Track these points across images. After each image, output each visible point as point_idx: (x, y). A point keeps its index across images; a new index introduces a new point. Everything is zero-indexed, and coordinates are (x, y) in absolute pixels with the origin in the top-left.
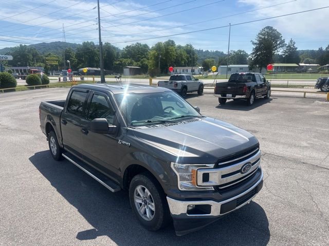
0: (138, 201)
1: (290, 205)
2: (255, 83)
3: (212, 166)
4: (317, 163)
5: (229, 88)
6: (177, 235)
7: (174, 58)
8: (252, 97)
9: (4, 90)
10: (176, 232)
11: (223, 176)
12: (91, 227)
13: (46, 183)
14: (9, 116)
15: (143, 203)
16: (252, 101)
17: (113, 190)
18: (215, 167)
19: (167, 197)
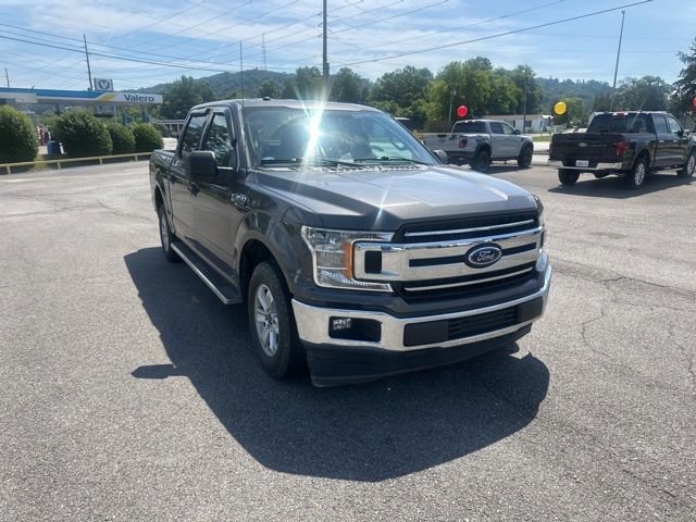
0: (260, 319)
5: (582, 145)
6: (314, 384)
10: (313, 377)
11: (414, 263)
12: (168, 361)
15: (267, 323)
16: (639, 178)
17: (225, 301)
18: (394, 241)
19: (293, 300)
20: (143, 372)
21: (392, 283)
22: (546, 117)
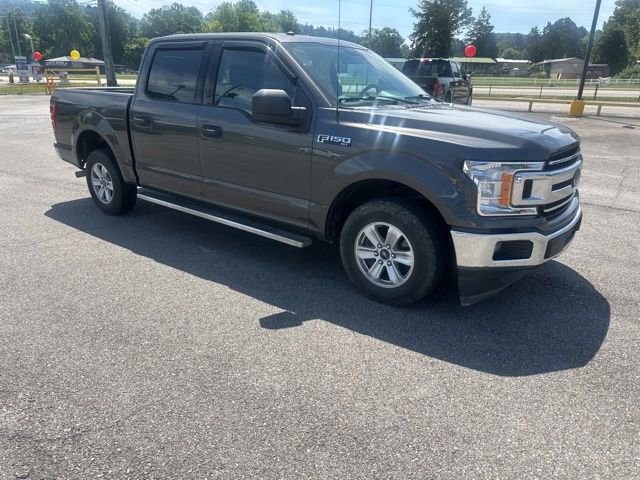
0: (362, 254)
2: (451, 79)
3: (540, 165)
4: (607, 202)
6: (463, 304)
11: (555, 187)
12: (277, 310)
15: (378, 258)
18: (544, 169)
19: (452, 232)
21: (537, 206)
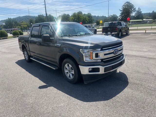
0: (66, 71)
1: (138, 72)
2: (121, 26)
3: (100, 49)
4: (152, 57)
5: (109, 29)
6: (85, 83)
7: (82, 20)
8: (120, 33)
9: (2, 38)
10: (84, 82)
11: (105, 55)
12: (45, 84)
13: (24, 70)
14: (5, 48)
15: (69, 72)
16: (120, 35)
17: (55, 69)
18: (101, 50)
19: (79, 66)
20: (41, 87)
21: (100, 59)
22: (95, 24)
